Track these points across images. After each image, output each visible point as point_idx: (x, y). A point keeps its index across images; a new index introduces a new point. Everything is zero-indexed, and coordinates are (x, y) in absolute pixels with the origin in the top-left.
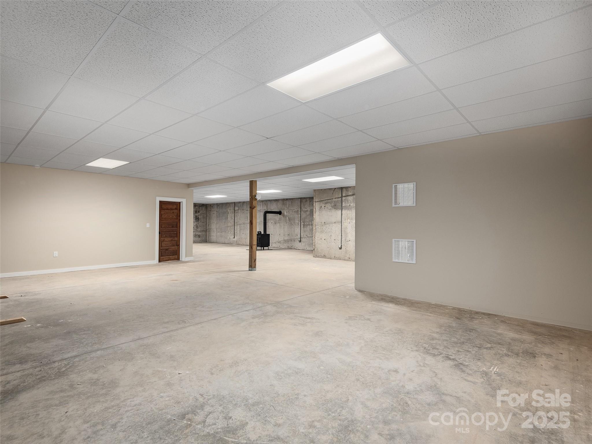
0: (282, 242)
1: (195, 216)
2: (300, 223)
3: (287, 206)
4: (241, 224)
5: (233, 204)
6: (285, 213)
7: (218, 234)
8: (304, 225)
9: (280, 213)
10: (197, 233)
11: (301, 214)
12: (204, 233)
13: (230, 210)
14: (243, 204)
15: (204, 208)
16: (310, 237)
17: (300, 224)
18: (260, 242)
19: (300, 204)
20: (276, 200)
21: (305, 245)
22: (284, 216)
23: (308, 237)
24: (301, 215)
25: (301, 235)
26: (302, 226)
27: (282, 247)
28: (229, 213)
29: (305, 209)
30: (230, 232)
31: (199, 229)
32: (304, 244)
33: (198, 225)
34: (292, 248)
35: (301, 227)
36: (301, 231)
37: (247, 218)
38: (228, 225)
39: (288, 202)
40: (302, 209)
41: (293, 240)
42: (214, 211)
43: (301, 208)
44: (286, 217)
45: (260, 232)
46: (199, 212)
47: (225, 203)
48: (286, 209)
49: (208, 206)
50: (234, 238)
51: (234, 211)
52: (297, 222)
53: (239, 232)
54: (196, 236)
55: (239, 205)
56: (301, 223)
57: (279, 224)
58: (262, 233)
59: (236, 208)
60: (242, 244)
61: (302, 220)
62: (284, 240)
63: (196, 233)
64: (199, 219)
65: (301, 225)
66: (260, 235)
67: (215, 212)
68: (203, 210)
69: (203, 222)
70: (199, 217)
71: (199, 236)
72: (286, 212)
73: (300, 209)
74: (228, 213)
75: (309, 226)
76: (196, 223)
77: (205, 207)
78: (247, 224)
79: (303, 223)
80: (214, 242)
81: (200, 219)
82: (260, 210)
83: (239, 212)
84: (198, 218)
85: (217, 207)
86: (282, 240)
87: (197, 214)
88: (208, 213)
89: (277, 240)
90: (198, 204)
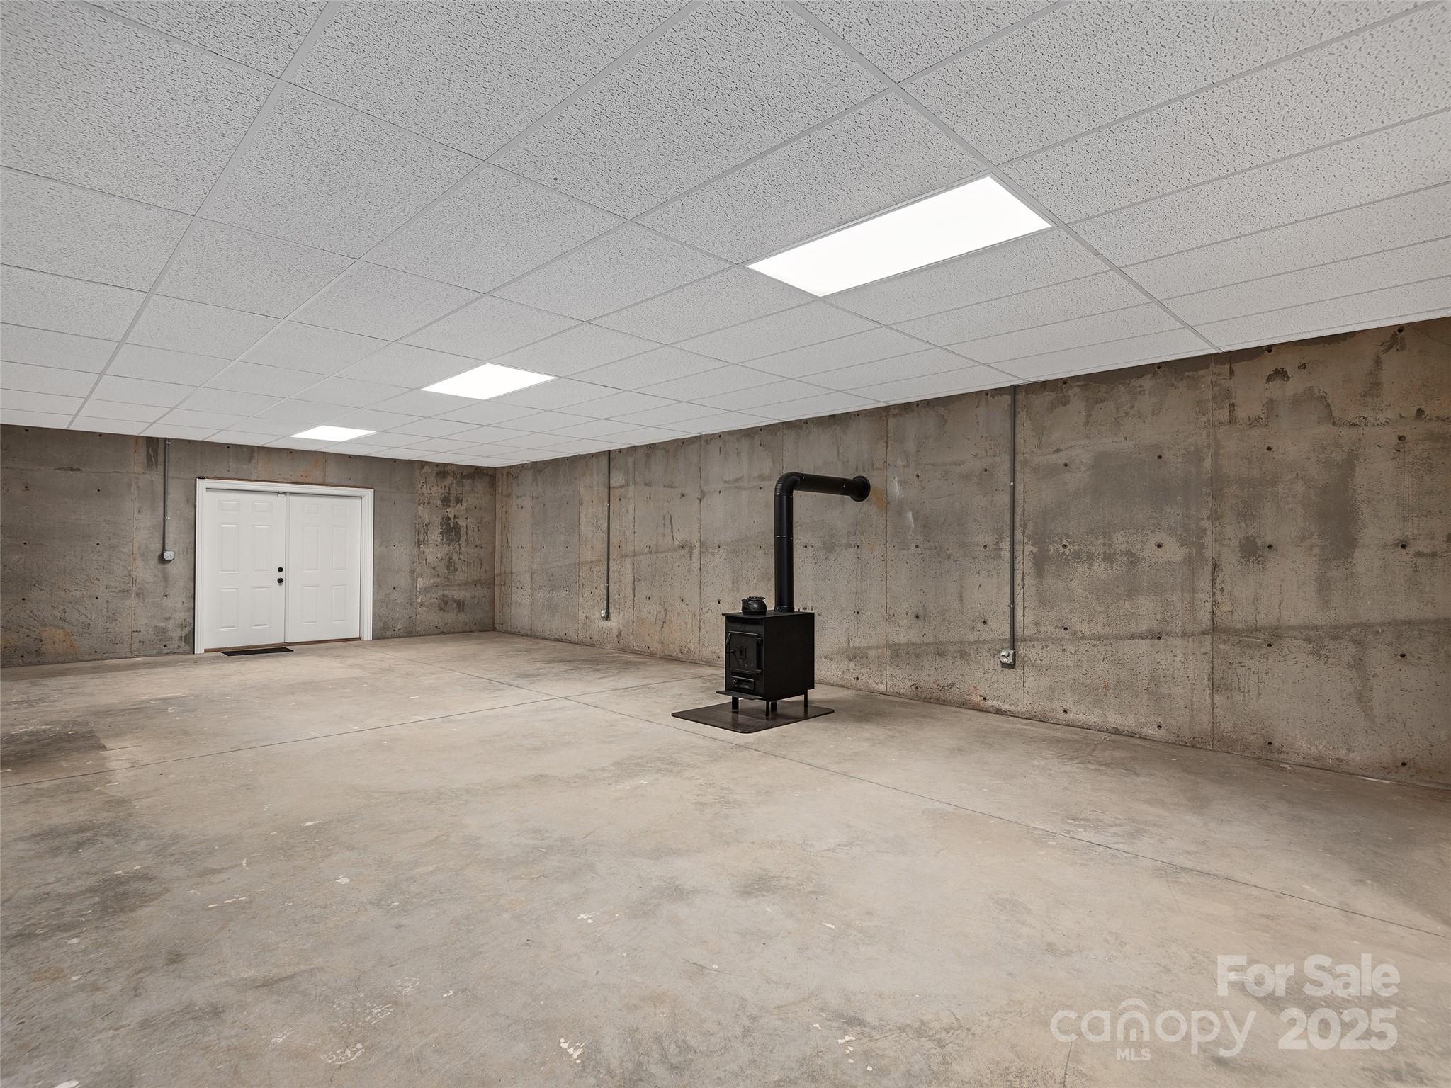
0: (871, 653)
1: (443, 518)
2: (1006, 545)
3: (911, 446)
4: (641, 554)
5: (604, 461)
6: (896, 490)
7: (540, 595)
8: (1040, 562)
9: (858, 489)
10: (449, 594)
11: (1019, 488)
12: (481, 592)
13: (589, 488)
14: (648, 456)
15: (481, 486)
16: (1098, 638)
17: (1006, 555)
18: (759, 667)
19: (1008, 425)
20: (833, 417)
21: (1052, 688)
22: (885, 503)
23: (1076, 637)
24: (1019, 497)
25: (1018, 626)
26: (1025, 565)
27: (871, 681)
28: (585, 502)
29: (1053, 458)
30: (587, 592)
31: (460, 576)
32: (1046, 682)
33: (455, 557)
34: (947, 695)
35: (1013, 570)
36: (1019, 599)
37: (668, 522)
38: (582, 560)
39: (911, 426)
40: (1019, 457)
41: (955, 648)
42: (524, 495)
43: (1019, 448)
44: (900, 513)
45: (760, 601)
46: (459, 501)
47: (568, 459)
48: (899, 463)
49: (499, 475)
50: (607, 617)
51: (607, 490)
52: (989, 539)
53: (629, 591)
54: (446, 603)
55: (630, 460)
56: (1019, 548)
57: (853, 550)
58: (771, 605)
59: (618, 479)
60: (643, 647)
61: (1025, 526)
62: (887, 645)
63: (447, 593)
64: (458, 534)
65: (1020, 558)
66: (756, 622)
67: (527, 502)
68: (475, 497)
69: (478, 543)
70: (462, 523)
71: (461, 605)
72: (903, 483)
73: (1007, 458)
74: (581, 504)
75: (1081, 568)
76: (446, 549)
77: (487, 479)
78: (669, 555)
79: (1029, 548)
80: (522, 632)
81: (463, 531)
82: (736, 481)
83: (631, 494)
84: (457, 527)
85: (535, 479)
86: (872, 642)
87: (451, 512)
88: (499, 505)
89: (843, 639)
90: (454, 469)
